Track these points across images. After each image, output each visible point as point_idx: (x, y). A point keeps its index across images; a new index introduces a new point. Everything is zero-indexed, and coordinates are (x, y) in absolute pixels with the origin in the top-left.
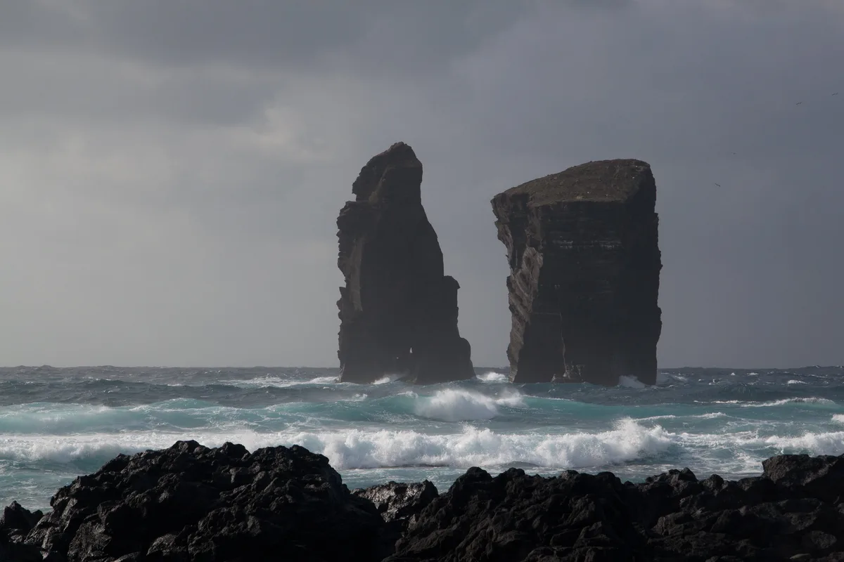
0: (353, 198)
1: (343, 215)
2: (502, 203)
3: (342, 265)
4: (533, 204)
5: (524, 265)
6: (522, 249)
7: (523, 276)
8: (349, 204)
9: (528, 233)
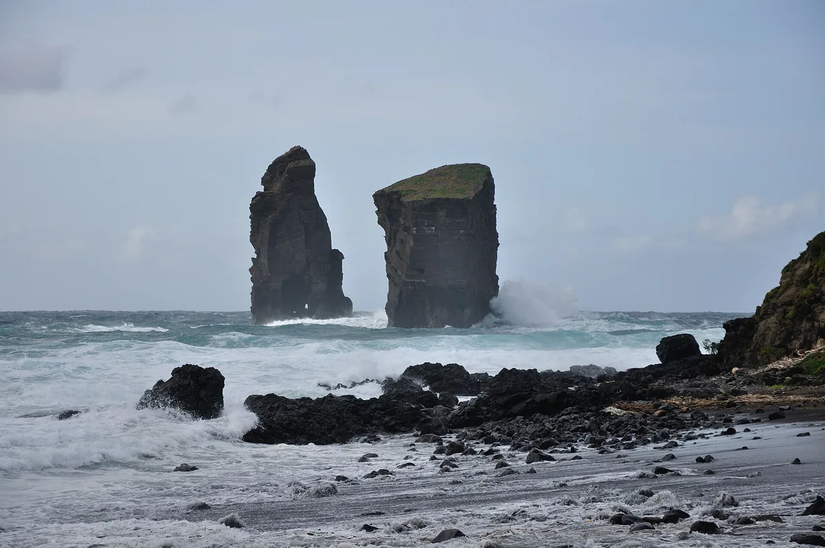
0: (262, 189)
1: (254, 202)
2: (380, 197)
3: (254, 239)
4: (405, 200)
5: (398, 244)
6: (396, 232)
7: (397, 252)
8: (259, 194)
9: (402, 220)
